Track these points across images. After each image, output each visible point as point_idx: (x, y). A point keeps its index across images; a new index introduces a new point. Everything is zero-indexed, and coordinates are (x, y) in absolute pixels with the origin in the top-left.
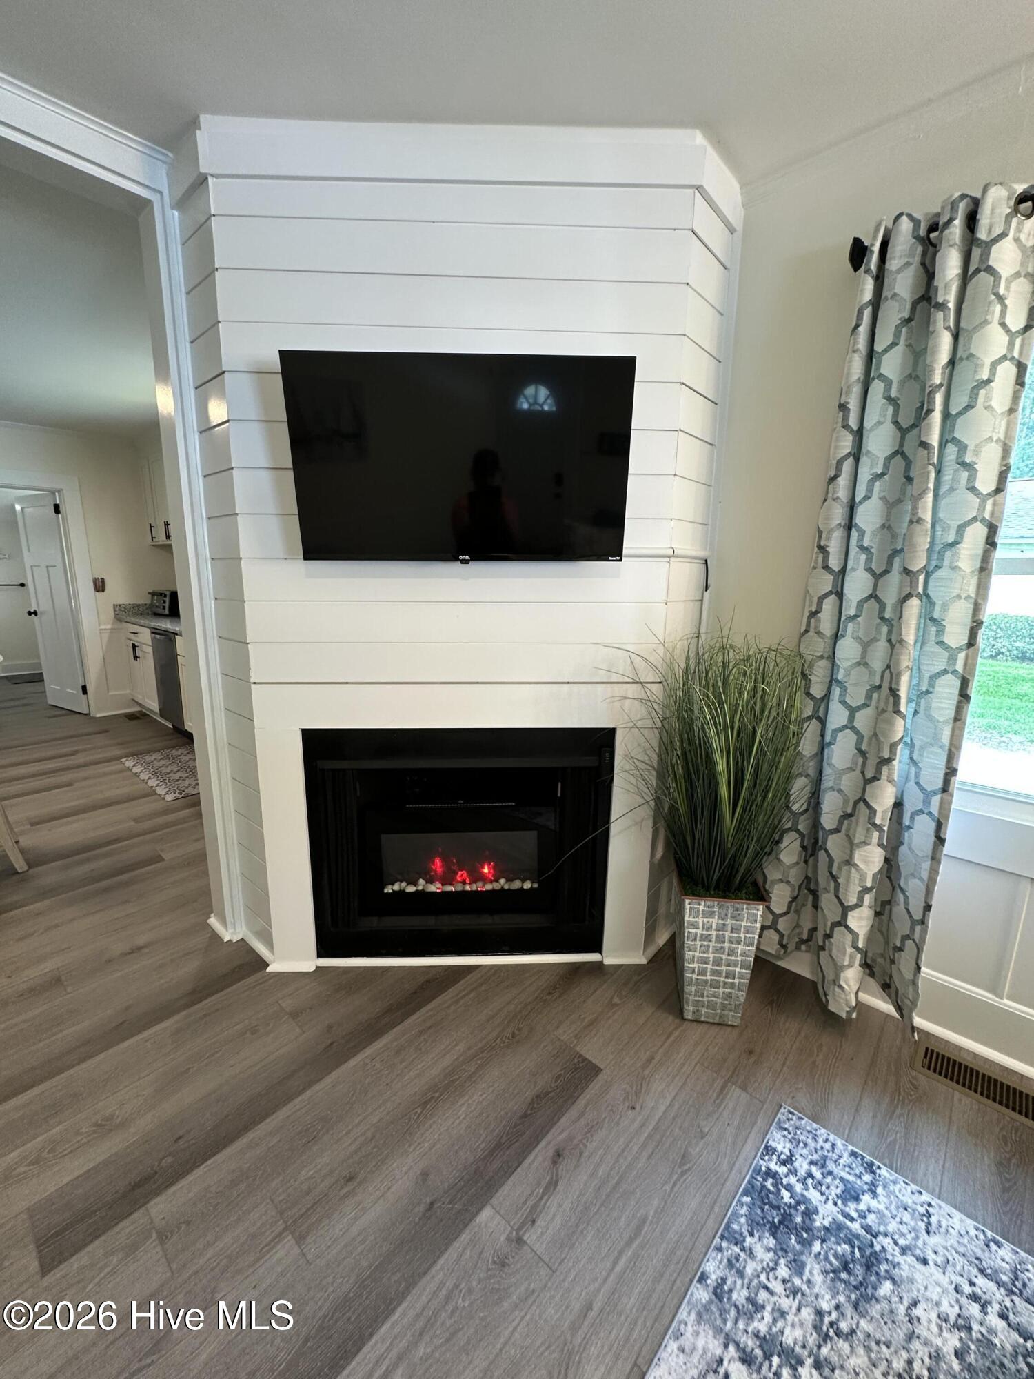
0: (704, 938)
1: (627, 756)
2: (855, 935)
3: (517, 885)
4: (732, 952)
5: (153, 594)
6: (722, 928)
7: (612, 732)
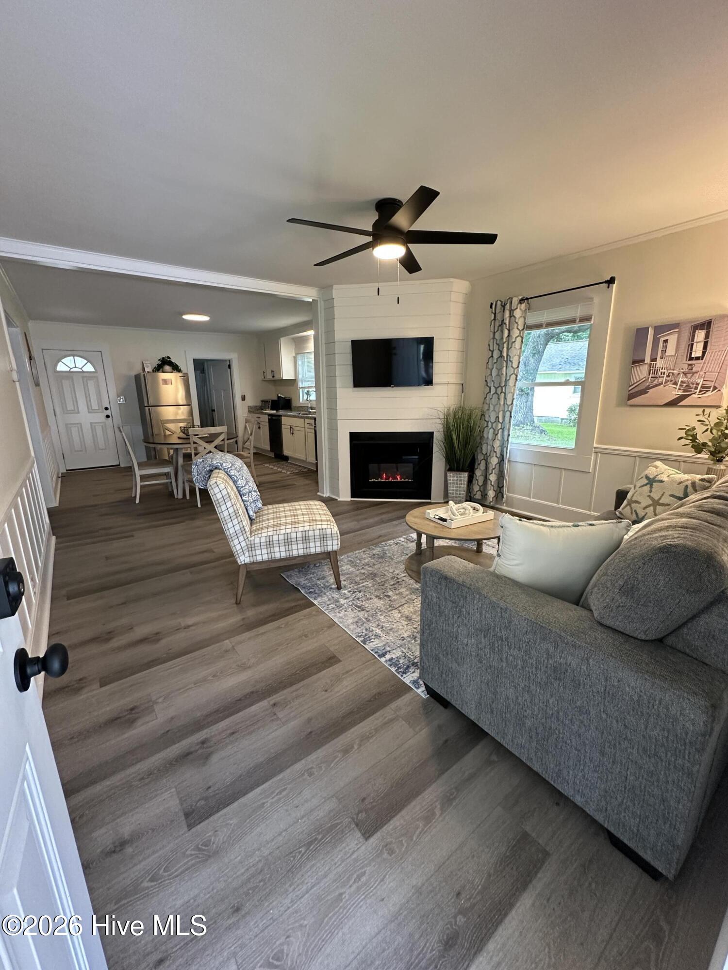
0: (453, 483)
1: (437, 439)
2: (491, 481)
3: (407, 480)
4: (460, 487)
5: (262, 401)
6: (457, 480)
7: (433, 432)
